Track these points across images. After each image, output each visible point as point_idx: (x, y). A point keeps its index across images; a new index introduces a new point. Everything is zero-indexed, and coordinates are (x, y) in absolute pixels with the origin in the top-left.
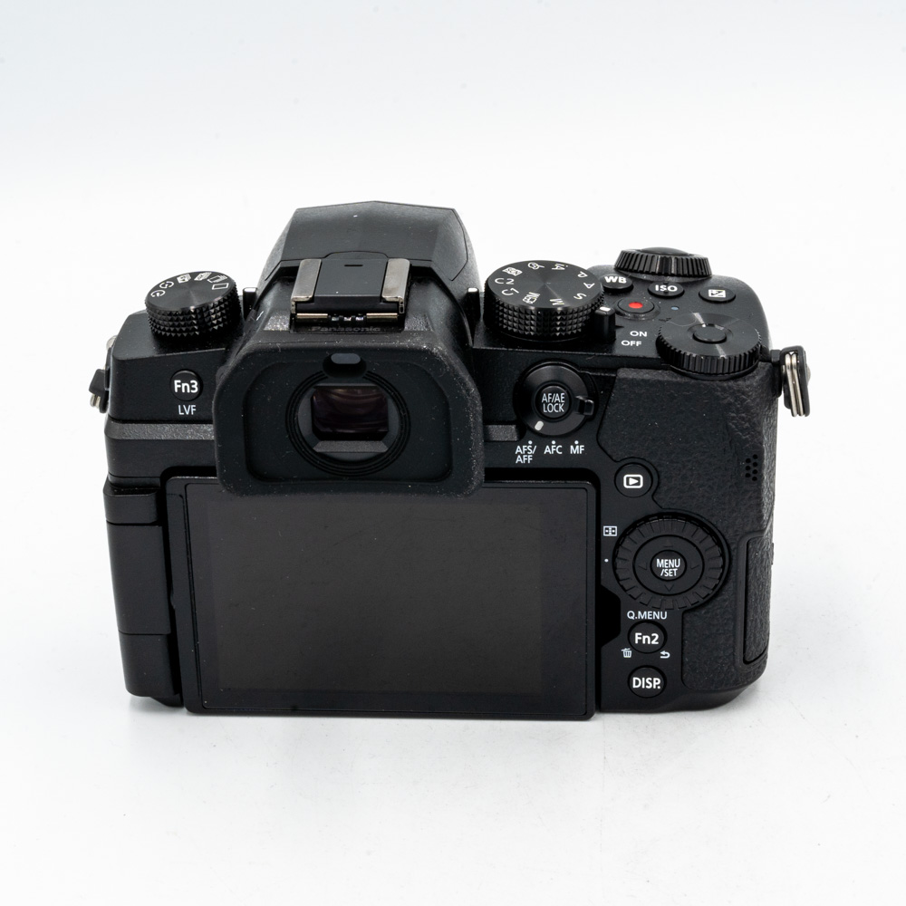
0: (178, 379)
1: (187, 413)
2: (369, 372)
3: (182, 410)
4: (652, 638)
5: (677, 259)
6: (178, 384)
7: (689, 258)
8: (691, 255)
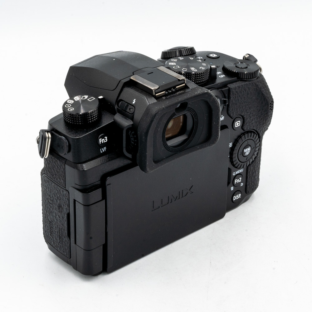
0: (100, 138)
1: (104, 151)
2: (188, 107)
3: (102, 151)
4: (239, 180)
5: (185, 50)
6: (101, 140)
7: (187, 48)
8: (187, 47)
